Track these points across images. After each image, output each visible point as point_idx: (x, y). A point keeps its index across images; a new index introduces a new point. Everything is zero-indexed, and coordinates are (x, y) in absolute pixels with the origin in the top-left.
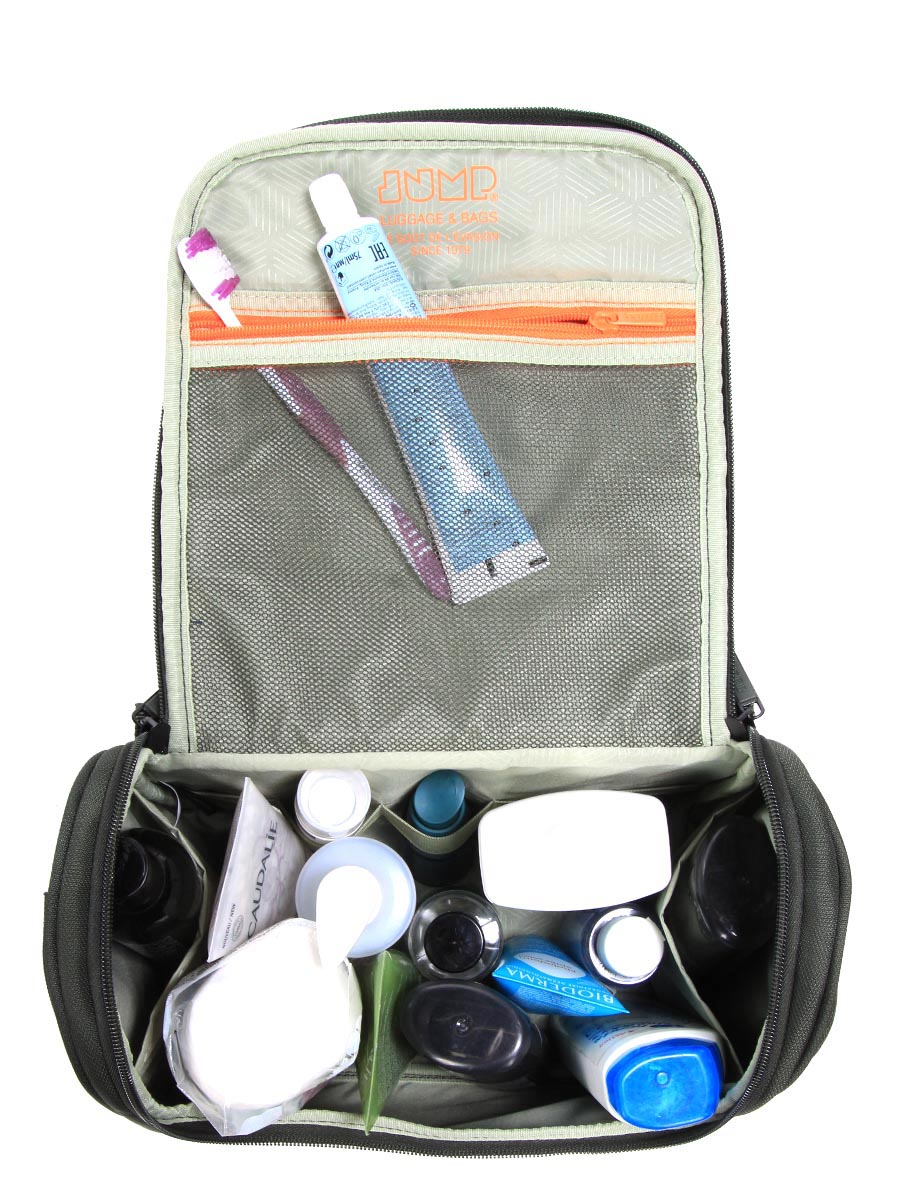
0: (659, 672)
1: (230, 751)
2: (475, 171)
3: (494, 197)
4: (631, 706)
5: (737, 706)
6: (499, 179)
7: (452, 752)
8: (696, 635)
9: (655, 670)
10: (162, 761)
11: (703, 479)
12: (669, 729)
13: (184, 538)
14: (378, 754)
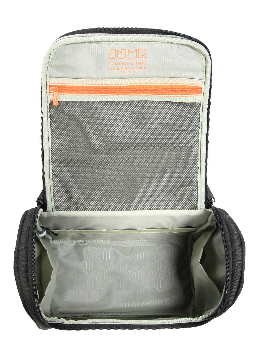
0: (186, 189)
1: (64, 211)
2: (140, 50)
3: (145, 57)
4: (178, 198)
5: (208, 199)
6: (147, 52)
7: (127, 211)
8: (196, 179)
9: (185, 188)
10: (45, 214)
11: (200, 134)
12: (188, 205)
13: (50, 150)
14: (106, 212)
